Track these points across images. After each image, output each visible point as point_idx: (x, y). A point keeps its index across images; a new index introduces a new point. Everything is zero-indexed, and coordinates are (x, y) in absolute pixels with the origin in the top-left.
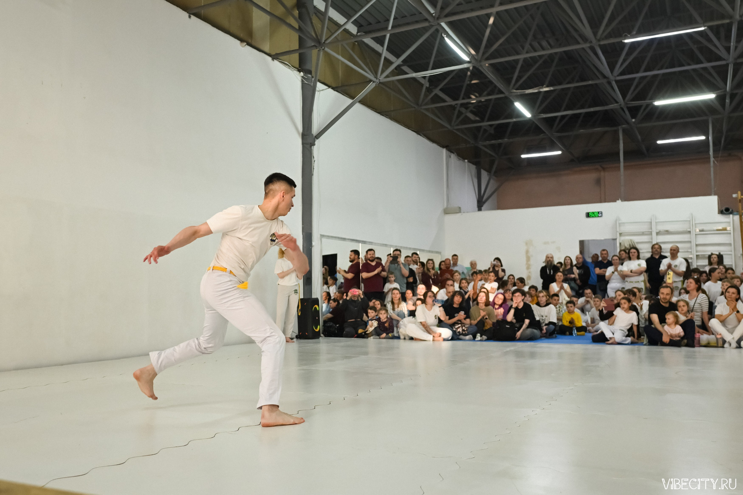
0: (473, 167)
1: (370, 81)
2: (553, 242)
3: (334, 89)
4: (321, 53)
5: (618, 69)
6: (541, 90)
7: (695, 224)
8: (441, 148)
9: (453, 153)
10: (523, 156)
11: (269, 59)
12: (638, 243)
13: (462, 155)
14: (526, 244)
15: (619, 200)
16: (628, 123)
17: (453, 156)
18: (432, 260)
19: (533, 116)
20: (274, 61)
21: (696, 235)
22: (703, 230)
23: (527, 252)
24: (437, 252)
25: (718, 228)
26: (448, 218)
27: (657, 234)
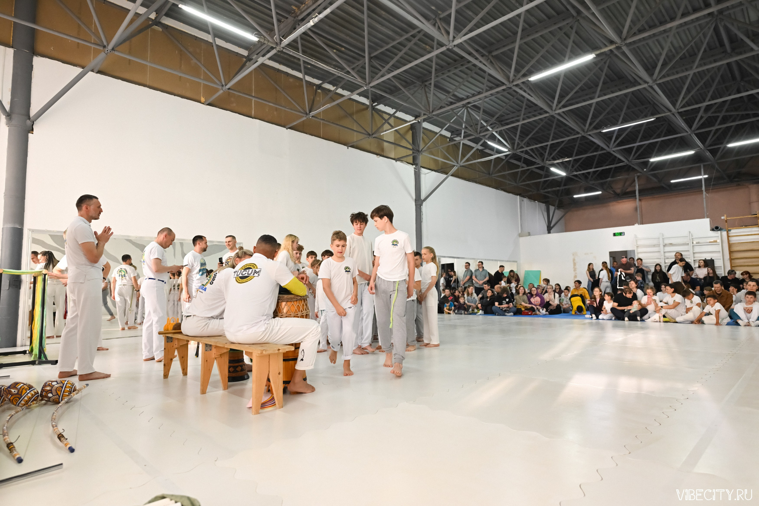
0: (543, 205)
1: (455, 166)
2: (592, 253)
3: (435, 171)
4: (423, 156)
5: (613, 144)
6: (564, 160)
7: (692, 239)
8: (516, 196)
9: (526, 198)
10: (576, 196)
11: (394, 161)
13: (532, 198)
14: (573, 255)
15: (636, 224)
16: (641, 172)
19: (567, 174)
20: (397, 162)
21: (693, 246)
22: (699, 243)
23: (574, 260)
24: (514, 261)
25: (710, 241)
26: (522, 239)
27: (665, 246)
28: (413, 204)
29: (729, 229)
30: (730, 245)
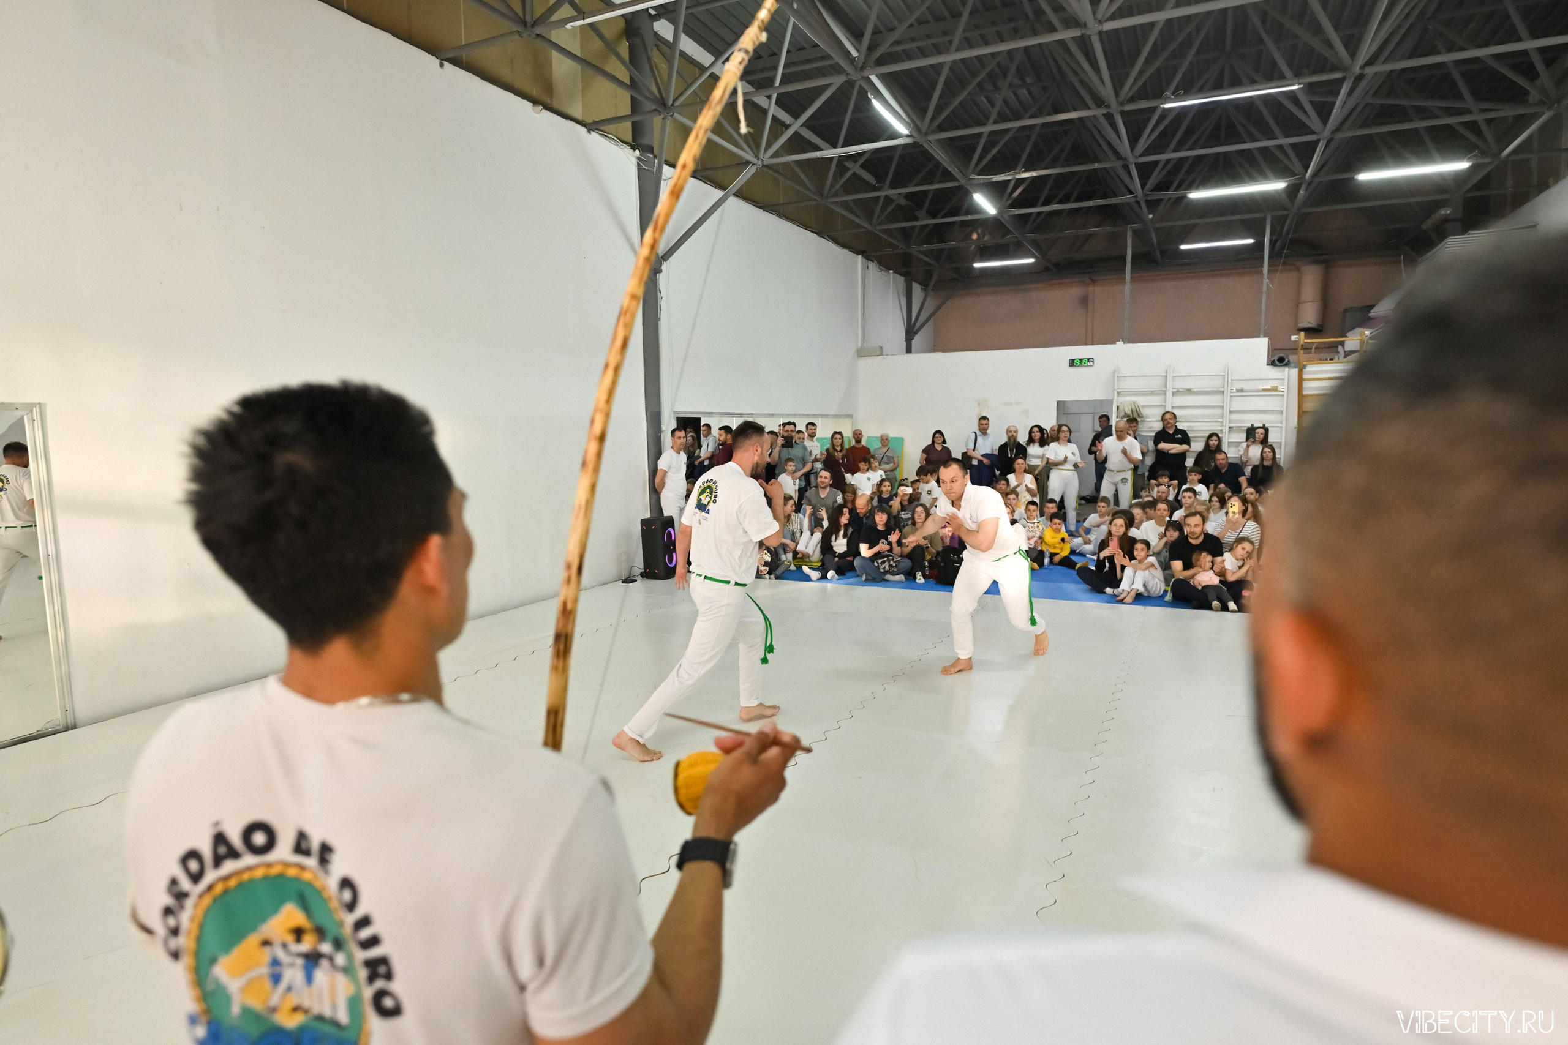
0: (901, 280)
2: (1020, 403)
4: (668, 123)
5: (1141, 146)
6: (1018, 176)
7: (1232, 380)
8: (855, 255)
9: (873, 261)
10: (977, 265)
11: (583, 130)
12: (1143, 407)
13: (885, 264)
14: (979, 404)
15: (1120, 341)
16: (1141, 220)
17: (872, 266)
18: (840, 433)
19: (1000, 212)
20: (590, 133)
21: (1231, 396)
22: (1241, 390)
24: (848, 416)
25: (1264, 387)
26: (864, 363)
27: (1174, 394)
29: (1305, 363)
30: (1301, 397)
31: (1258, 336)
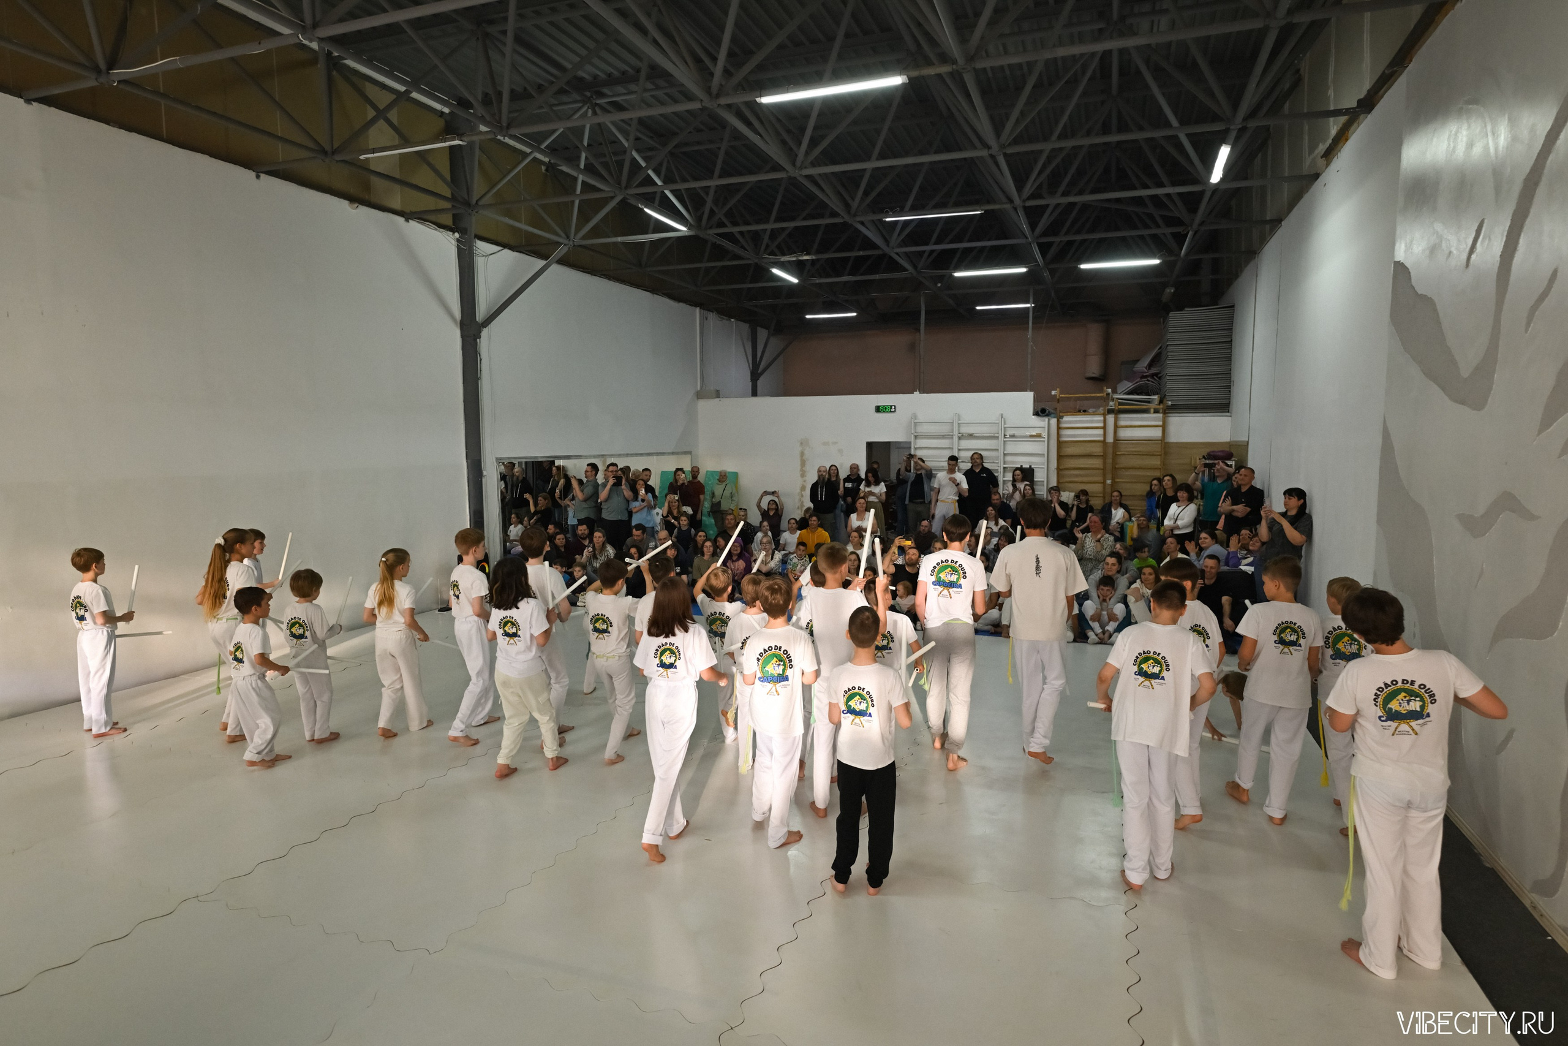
0: (745, 327)
2: (836, 443)
3: (513, 249)
6: (801, 258)
7: (1005, 428)
8: (692, 308)
9: (712, 312)
10: (809, 317)
11: (401, 220)
13: (726, 313)
14: (801, 443)
15: (917, 391)
16: (930, 288)
17: (712, 316)
18: (681, 469)
19: (801, 281)
20: (409, 221)
21: (1004, 441)
22: (1013, 436)
23: (802, 454)
24: (686, 453)
25: (1032, 434)
26: (703, 405)
27: (960, 438)
28: (457, 333)
29: (1061, 414)
30: (1060, 444)
31: (1026, 391)
